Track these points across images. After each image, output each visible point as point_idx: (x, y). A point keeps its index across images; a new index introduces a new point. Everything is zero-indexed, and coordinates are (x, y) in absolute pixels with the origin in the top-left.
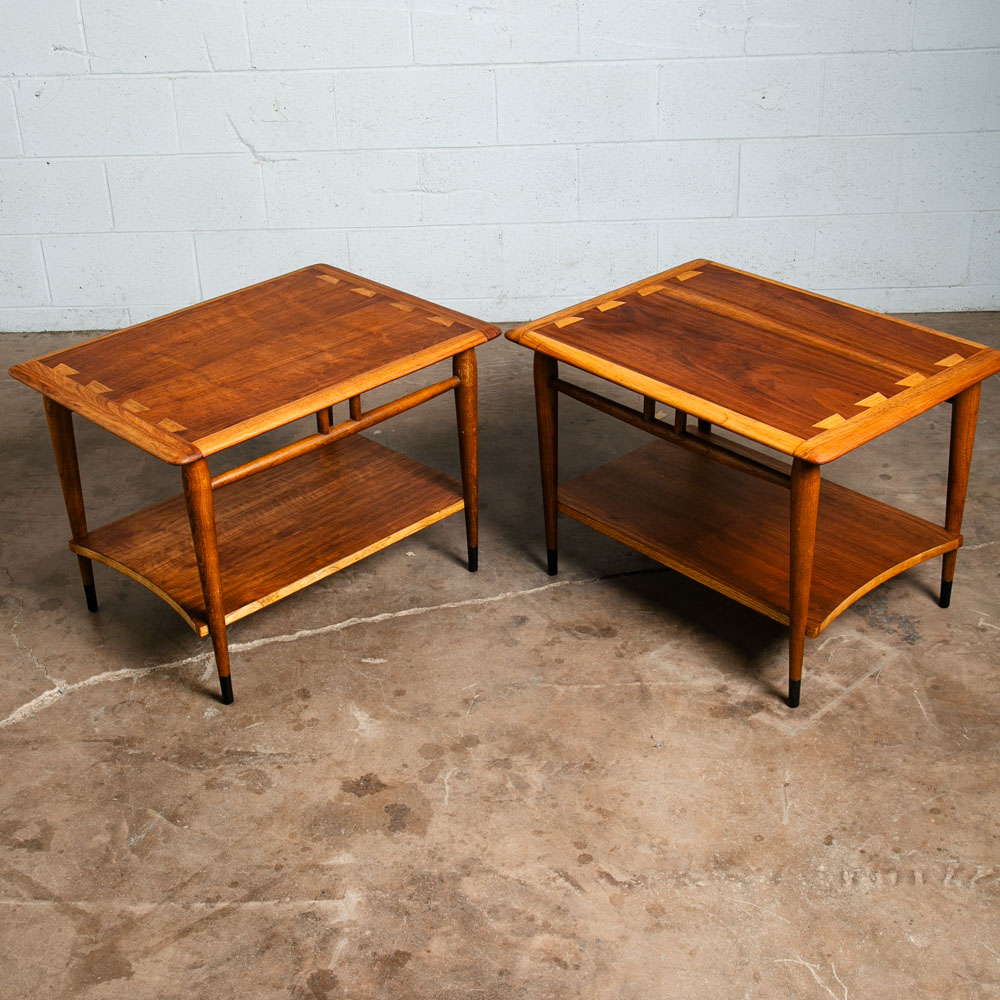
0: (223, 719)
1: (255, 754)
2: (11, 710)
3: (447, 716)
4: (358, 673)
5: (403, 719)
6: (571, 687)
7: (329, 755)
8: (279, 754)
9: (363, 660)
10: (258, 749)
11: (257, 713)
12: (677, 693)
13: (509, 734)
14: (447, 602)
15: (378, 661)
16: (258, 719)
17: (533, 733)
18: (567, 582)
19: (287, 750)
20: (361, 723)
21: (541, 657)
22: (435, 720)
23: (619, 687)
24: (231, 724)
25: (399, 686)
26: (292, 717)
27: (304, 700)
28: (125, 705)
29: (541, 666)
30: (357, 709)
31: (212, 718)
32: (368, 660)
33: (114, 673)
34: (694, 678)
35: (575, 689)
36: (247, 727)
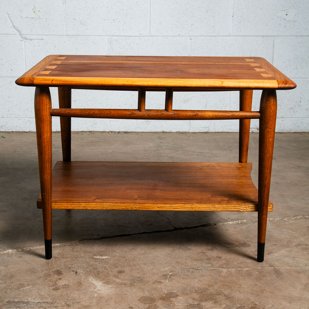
0: (4, 285)
1: (28, 303)
3: (154, 283)
4: (92, 263)
5: (125, 284)
6: (230, 269)
7: (78, 302)
8: (44, 302)
9: (94, 257)
10: (29, 300)
12: (298, 272)
13: (196, 292)
15: (104, 257)
16: (28, 285)
17: (212, 291)
19: (49, 300)
20: (98, 286)
21: (207, 256)
22: (146, 285)
23: (260, 269)
24: (10, 287)
25: (121, 269)
26: (51, 284)
27: (58, 276)
29: (208, 259)
30: (94, 280)
32: (98, 257)
34: (306, 265)
35: (233, 270)
36: (21, 289)
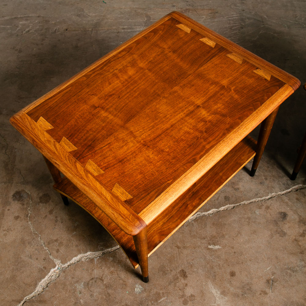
0: (145, 295)
2: (36, 285)
3: (260, 294)
4: (208, 257)
9: (209, 247)
11: (161, 289)
14: (243, 201)
15: (217, 247)
16: (163, 294)
18: (301, 185)
20: (217, 299)
21: (300, 246)
22: (255, 298)
24: (150, 298)
26: (181, 293)
27: (184, 279)
28: (93, 281)
29: (301, 253)
30: (213, 287)
31: (140, 293)
32: (212, 247)
33: (84, 255)
36: (159, 301)
